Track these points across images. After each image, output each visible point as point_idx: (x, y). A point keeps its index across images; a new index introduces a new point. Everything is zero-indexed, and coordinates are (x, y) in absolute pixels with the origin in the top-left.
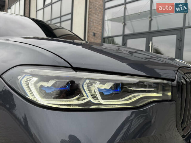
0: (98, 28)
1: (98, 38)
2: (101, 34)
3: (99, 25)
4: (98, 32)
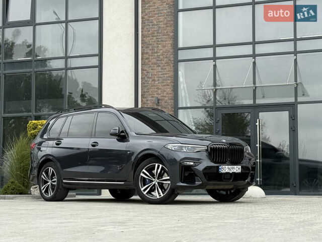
0: (164, 91)
2: (172, 101)
3: (168, 85)
4: (165, 97)
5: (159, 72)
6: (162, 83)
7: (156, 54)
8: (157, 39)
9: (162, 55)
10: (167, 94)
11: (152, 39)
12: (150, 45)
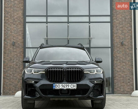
0: (18, 38)
1: (18, 47)
2: (22, 44)
3: (20, 35)
4: (18, 41)
5: (15, 27)
6: (16, 34)
7: (13, 18)
8: (13, 9)
9: (17, 18)
10: (19, 40)
11: (11, 9)
12: (9, 12)
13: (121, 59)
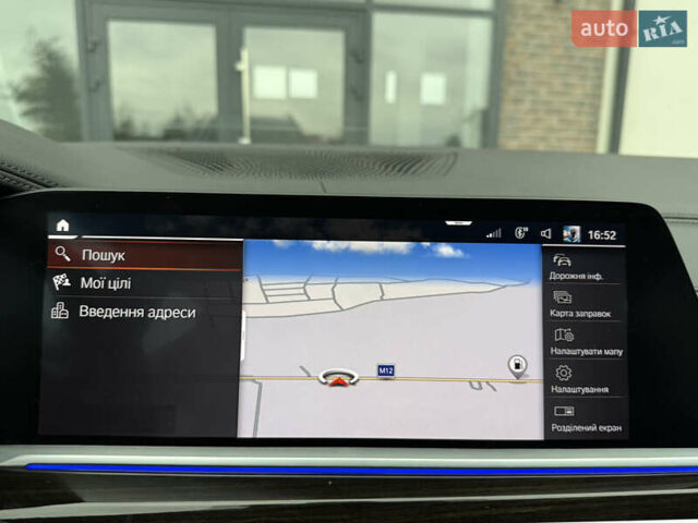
13: (543, 91)
